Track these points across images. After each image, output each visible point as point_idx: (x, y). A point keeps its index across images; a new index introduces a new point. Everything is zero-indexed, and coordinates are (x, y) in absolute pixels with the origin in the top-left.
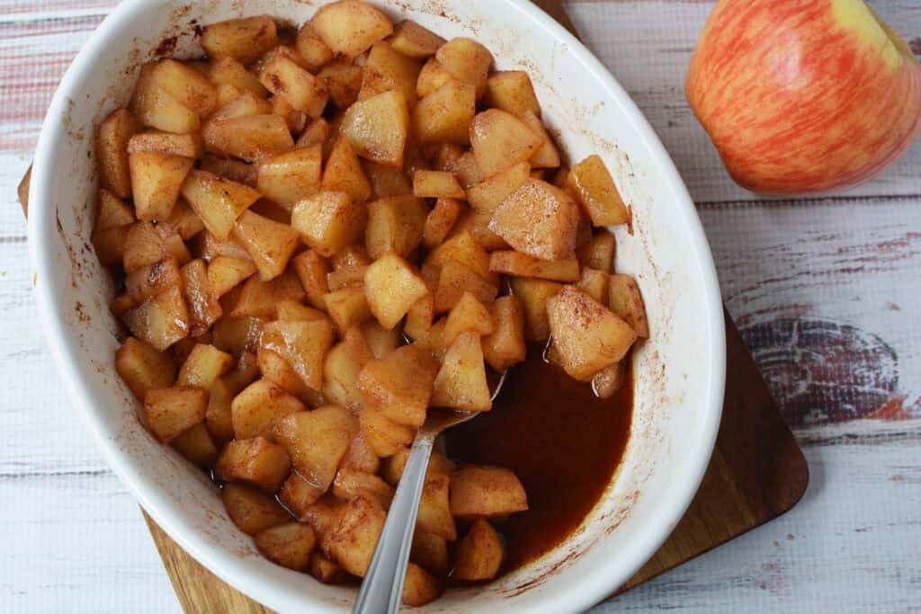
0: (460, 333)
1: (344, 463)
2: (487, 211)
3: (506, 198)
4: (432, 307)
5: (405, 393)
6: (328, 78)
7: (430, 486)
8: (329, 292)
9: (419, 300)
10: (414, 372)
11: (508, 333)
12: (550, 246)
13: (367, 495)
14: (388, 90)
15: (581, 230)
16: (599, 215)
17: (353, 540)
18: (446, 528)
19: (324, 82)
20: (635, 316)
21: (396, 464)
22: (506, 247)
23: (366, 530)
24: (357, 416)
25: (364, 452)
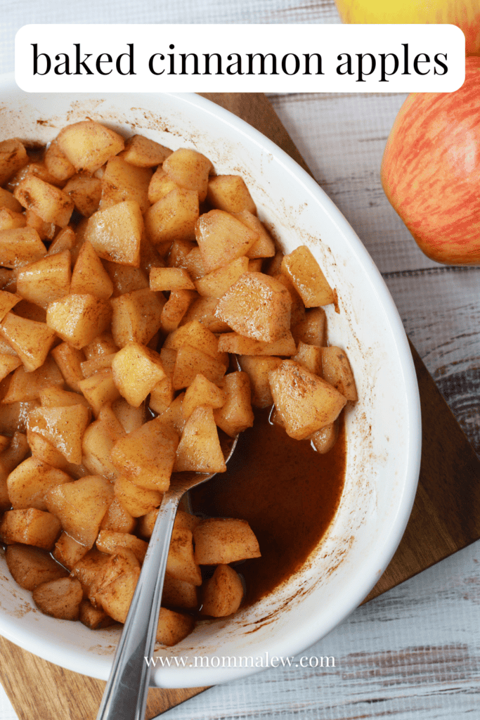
0: (195, 408)
1: (104, 525)
2: (214, 298)
3: (229, 290)
4: (170, 388)
5: (151, 464)
6: (72, 192)
7: (176, 542)
8: (84, 378)
9: (159, 383)
10: (158, 444)
11: (236, 405)
12: (268, 330)
13: (124, 553)
14: (124, 200)
15: (294, 312)
16: (309, 298)
17: (114, 593)
18: (192, 576)
19: (68, 195)
20: (345, 384)
21: (148, 522)
22: (227, 330)
23: (124, 584)
24: (113, 484)
25: (120, 514)
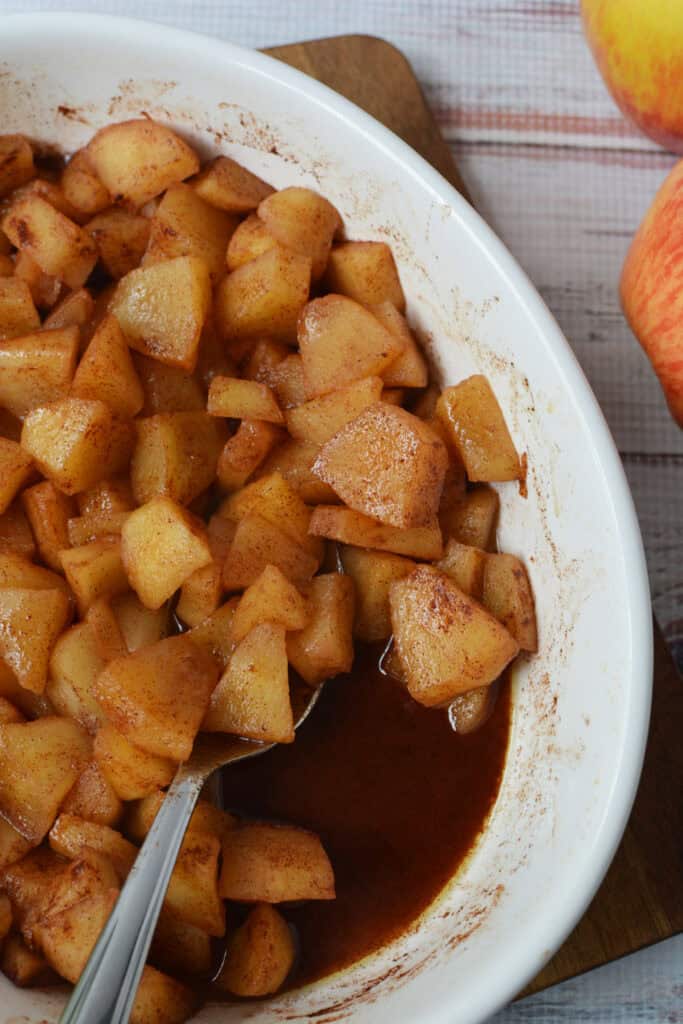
0: (255, 625)
1: (68, 805)
2: (314, 444)
3: (343, 428)
4: (217, 582)
5: (165, 710)
6: (99, 232)
7: (188, 858)
8: (70, 546)
9: (199, 572)
10: (182, 678)
11: (327, 630)
12: (400, 506)
13: (95, 860)
14: (184, 255)
15: (448, 485)
16: (478, 464)
17: (67, 928)
18: (210, 918)
19: (92, 236)
20: (520, 619)
21: (145, 812)
22: (333, 501)
23: (87, 915)
24: (94, 736)
25: (98, 790)
